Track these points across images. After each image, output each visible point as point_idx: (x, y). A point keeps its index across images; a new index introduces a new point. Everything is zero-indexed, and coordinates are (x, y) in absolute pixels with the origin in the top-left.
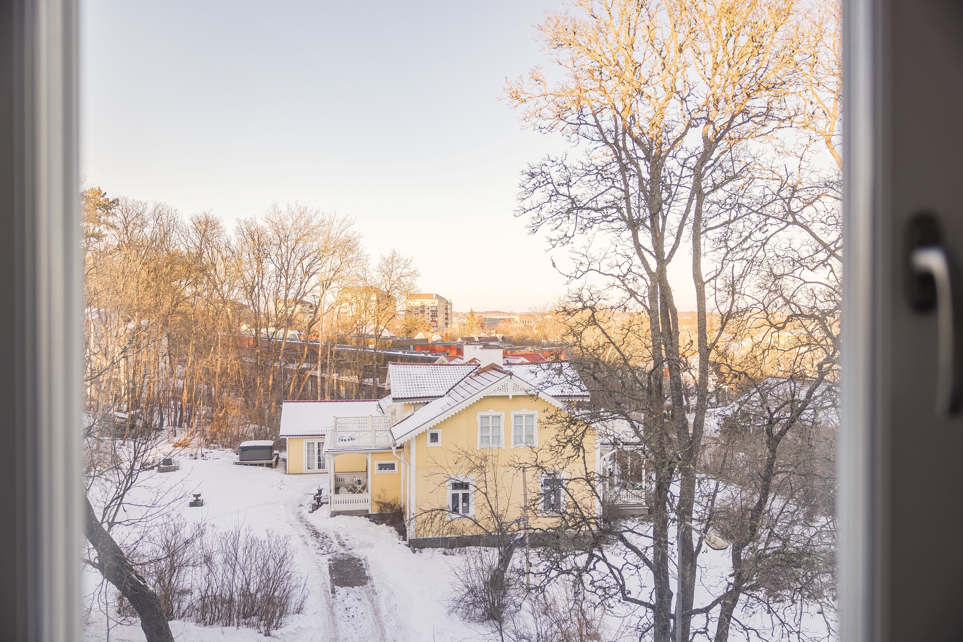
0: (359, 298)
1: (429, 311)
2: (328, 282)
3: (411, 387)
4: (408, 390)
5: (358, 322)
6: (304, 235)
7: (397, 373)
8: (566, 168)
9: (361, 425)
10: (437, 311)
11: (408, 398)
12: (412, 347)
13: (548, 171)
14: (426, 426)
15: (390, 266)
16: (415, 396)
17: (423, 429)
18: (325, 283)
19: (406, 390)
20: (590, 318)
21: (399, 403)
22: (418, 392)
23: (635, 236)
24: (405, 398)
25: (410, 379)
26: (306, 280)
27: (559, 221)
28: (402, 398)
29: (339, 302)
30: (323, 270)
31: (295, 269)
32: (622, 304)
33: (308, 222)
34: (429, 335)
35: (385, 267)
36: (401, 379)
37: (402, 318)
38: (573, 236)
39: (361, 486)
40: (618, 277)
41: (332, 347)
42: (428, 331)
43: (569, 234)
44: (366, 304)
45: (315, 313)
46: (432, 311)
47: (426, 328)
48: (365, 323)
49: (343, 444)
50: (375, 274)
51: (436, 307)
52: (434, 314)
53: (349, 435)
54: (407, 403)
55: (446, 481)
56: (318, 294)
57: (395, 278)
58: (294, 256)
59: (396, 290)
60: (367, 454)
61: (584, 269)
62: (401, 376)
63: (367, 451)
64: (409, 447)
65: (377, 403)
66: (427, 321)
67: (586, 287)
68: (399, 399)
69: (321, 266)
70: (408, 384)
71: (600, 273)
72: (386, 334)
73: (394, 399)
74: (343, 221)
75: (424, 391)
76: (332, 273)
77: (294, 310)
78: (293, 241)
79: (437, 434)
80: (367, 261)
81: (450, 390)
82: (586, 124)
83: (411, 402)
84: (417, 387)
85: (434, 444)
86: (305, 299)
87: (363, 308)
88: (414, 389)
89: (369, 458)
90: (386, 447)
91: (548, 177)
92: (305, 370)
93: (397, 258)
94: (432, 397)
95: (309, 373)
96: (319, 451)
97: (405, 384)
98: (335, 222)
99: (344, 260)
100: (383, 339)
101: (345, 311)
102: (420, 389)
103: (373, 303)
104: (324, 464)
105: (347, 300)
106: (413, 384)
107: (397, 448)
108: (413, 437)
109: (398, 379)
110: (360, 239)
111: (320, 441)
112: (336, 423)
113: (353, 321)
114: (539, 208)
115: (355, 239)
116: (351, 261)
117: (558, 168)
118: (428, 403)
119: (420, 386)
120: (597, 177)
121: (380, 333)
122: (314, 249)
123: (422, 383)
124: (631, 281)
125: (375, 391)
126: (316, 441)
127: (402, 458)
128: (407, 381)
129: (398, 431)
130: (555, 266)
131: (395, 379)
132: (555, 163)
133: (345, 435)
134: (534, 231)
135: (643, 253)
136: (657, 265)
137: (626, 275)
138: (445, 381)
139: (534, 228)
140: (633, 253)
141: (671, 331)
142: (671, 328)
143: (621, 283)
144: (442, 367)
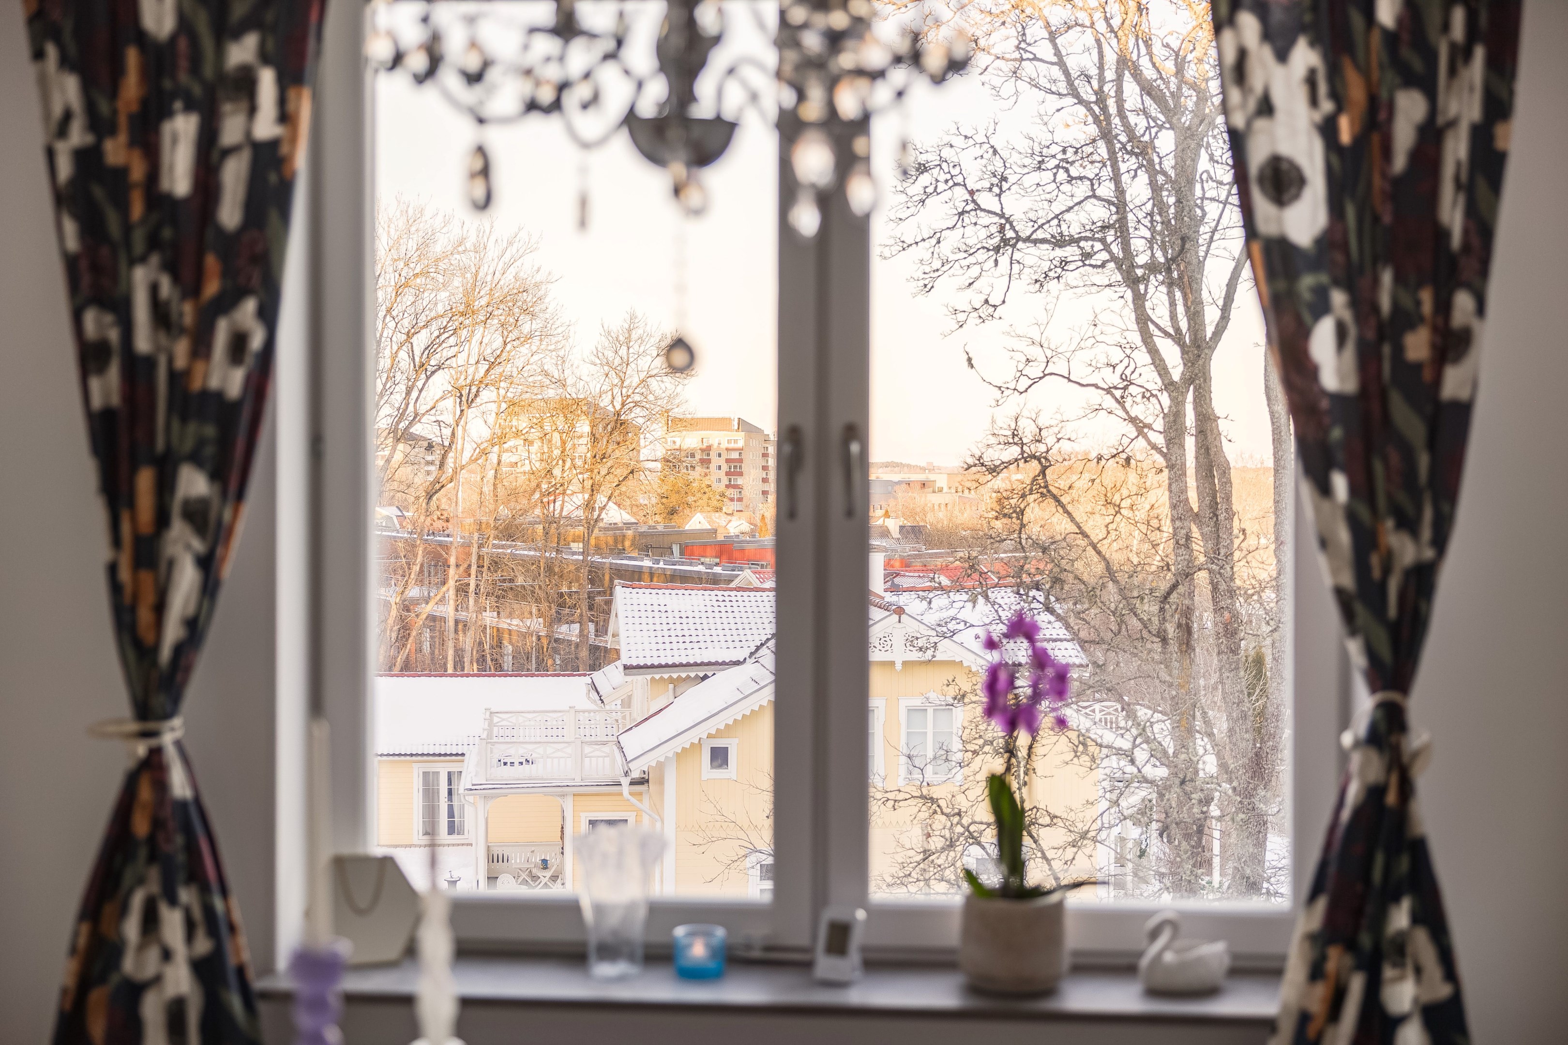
0: (547, 428)
1: (722, 462)
2: (474, 389)
3: (667, 640)
4: (661, 646)
5: (544, 486)
6: (416, 276)
7: (636, 608)
8: (995, 152)
9: (550, 732)
10: (740, 461)
11: (660, 666)
12: (676, 549)
13: (955, 160)
14: (702, 732)
15: (623, 351)
16: (677, 660)
17: (692, 737)
18: (465, 392)
19: (655, 647)
20: (1034, 479)
21: (640, 678)
22: (683, 653)
23: (1139, 300)
24: (652, 666)
25: (664, 621)
26: (420, 384)
27: (975, 271)
28: (646, 667)
29: (499, 439)
30: (461, 359)
31: (394, 356)
32: (1121, 449)
33: (424, 245)
34: (720, 520)
35: (610, 354)
36: (644, 620)
37: (654, 478)
38: (1004, 302)
39: (548, 874)
40: (1108, 391)
41: (480, 546)
42: (718, 509)
43: (994, 300)
44: (564, 443)
45: (442, 465)
46: (728, 461)
47: (714, 503)
48: (559, 490)
49: (507, 773)
50: (585, 370)
51: (740, 450)
52: (735, 468)
53: (521, 751)
54: (657, 677)
55: (745, 856)
56: (449, 419)
57: (635, 381)
58: (392, 325)
59: (638, 410)
60: (563, 796)
61: (1034, 371)
62: (643, 614)
63: (561, 789)
64: (661, 782)
65: (587, 680)
66: (715, 485)
67: (1025, 413)
68: (638, 667)
69: (454, 350)
70: (659, 634)
71: (1070, 380)
72: (614, 515)
73: (626, 667)
74: (510, 243)
75: (697, 651)
76: (483, 367)
77: (391, 456)
78: (390, 289)
79: (725, 750)
80: (567, 339)
81: (758, 648)
82: (1035, 58)
83: (666, 676)
84: (681, 639)
85: (719, 773)
86: (417, 429)
87: (557, 452)
88: (675, 646)
89: (568, 805)
90: (609, 780)
91: (955, 171)
92: (416, 602)
93: (640, 331)
94: (716, 663)
95: (428, 609)
96: (450, 792)
97: (653, 634)
98: (491, 244)
99: (512, 336)
100: (606, 529)
101: (514, 459)
102: (688, 645)
103: (582, 441)
104: (462, 823)
105: (518, 433)
106: (673, 633)
107: (632, 783)
108: (670, 755)
109: (637, 621)
110: (550, 286)
111: (454, 767)
112: (491, 724)
113: (533, 484)
114: (934, 241)
115: (537, 285)
116: (529, 337)
117: (978, 151)
118: (705, 677)
119: (688, 639)
120: (1055, 175)
121: (596, 514)
122: (440, 309)
123: (694, 633)
124: (1139, 399)
125: (584, 653)
126: (442, 769)
127: (645, 804)
128: (658, 627)
129: (634, 743)
130: (972, 366)
131: (630, 620)
132: (971, 142)
133: (512, 751)
134: (928, 288)
135: (1154, 338)
136: (1185, 365)
137: (1125, 388)
138: (747, 627)
139: (926, 282)
140: (1136, 338)
141: (1217, 509)
142: (1217, 504)
143: (1117, 406)
144: (741, 593)
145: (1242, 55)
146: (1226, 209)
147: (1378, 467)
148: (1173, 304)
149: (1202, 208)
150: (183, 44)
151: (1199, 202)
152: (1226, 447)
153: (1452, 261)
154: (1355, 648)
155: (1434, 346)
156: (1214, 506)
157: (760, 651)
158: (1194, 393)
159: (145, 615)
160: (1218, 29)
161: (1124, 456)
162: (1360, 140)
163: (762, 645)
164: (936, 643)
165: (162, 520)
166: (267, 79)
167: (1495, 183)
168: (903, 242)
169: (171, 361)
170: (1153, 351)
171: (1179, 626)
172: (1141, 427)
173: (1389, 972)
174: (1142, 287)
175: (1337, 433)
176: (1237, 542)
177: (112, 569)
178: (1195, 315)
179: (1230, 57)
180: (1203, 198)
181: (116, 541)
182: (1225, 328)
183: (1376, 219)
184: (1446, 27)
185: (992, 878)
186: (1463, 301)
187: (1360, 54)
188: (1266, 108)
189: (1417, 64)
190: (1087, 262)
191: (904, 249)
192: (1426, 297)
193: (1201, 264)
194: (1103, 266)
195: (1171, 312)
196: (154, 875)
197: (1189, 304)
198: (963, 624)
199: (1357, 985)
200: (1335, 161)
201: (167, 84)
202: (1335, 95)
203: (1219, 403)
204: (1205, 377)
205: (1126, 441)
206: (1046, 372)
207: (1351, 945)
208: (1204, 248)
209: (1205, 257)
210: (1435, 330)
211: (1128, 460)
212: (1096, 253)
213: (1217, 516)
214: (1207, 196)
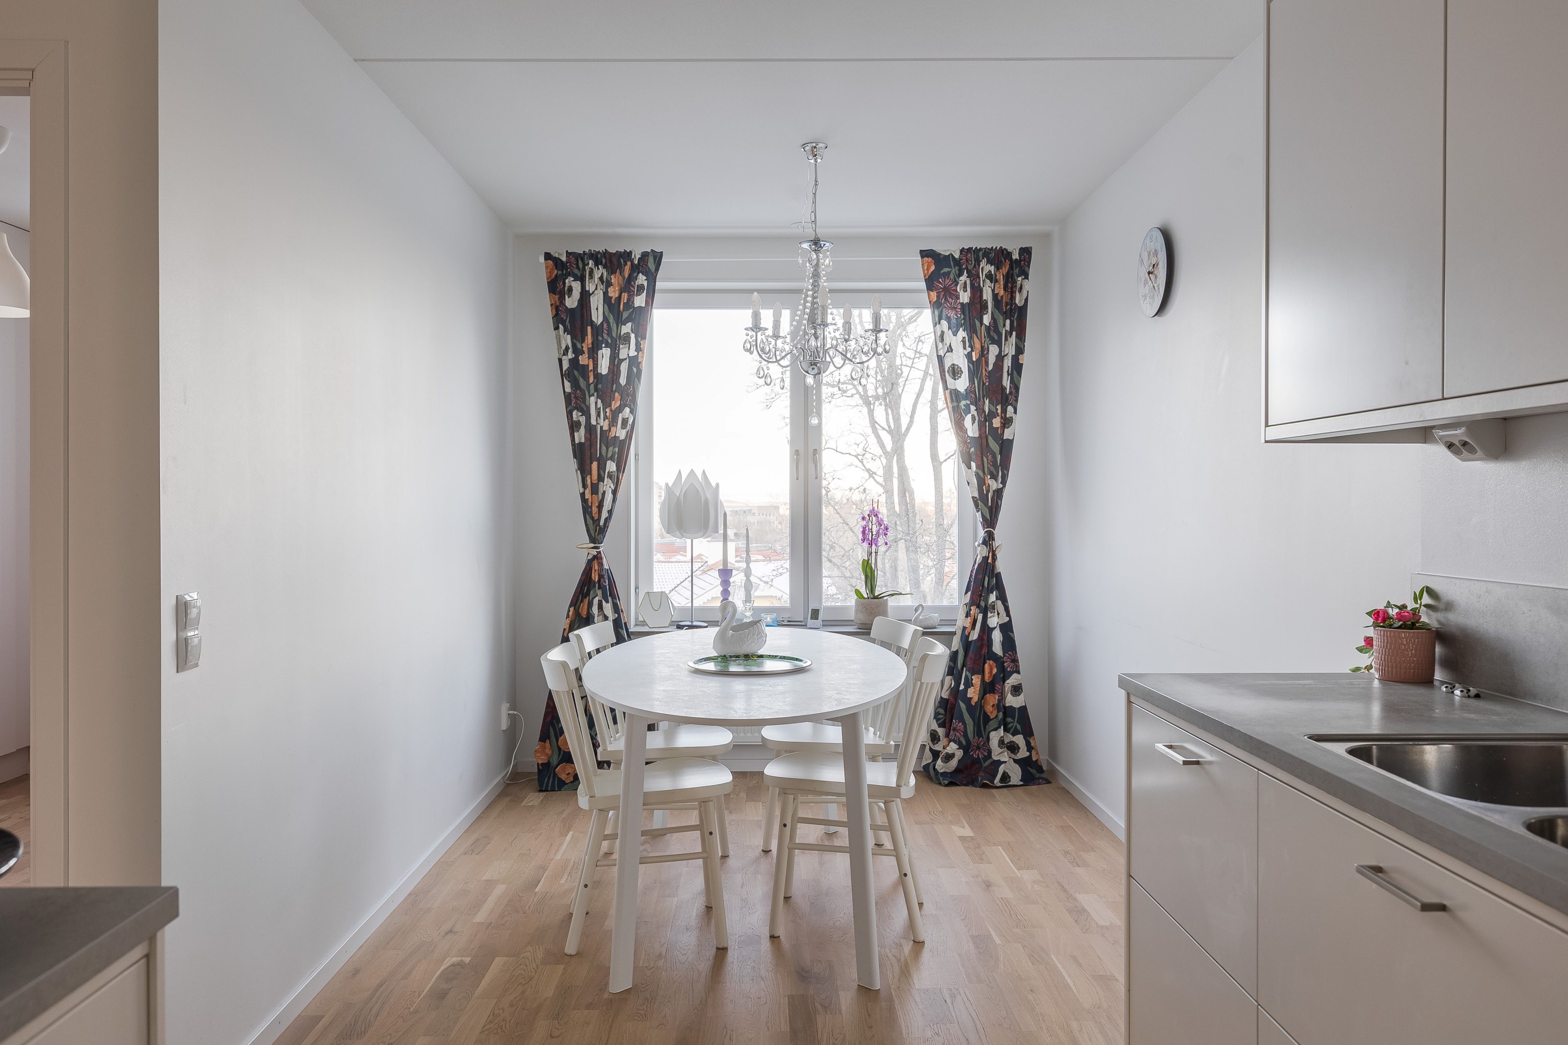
23: (871, 413)
40: (856, 456)
71: (837, 451)
124: (871, 460)
134: (768, 407)
135: (878, 431)
136: (893, 443)
137: (864, 455)
138: (664, 581)
139: (768, 404)
140: (869, 431)
141: (908, 512)
142: (908, 509)
143: (860, 463)
144: (660, 564)
145: (943, 333)
146: (911, 370)
147: (985, 459)
148: (887, 414)
149: (901, 369)
150: (605, 325)
151: (900, 367)
152: (912, 484)
153: (1007, 396)
154: (979, 515)
155: (1001, 423)
156: (907, 511)
157: (671, 593)
158: (897, 457)
159: (595, 510)
160: (935, 325)
161: (863, 488)
162: (978, 360)
163: (678, 585)
164: (772, 579)
165: (601, 479)
166: (633, 336)
167: (1020, 374)
168: (757, 384)
169: (601, 427)
170: (878, 437)
171: (891, 567)
172: (872, 474)
173: (989, 615)
174: (872, 406)
175: (972, 450)
176: (918, 526)
177: (583, 495)
178: (897, 419)
179: (939, 333)
180: (901, 365)
181: (584, 486)
182: (911, 426)
183: (984, 384)
184: (1004, 325)
185: (865, 593)
186: (1010, 409)
187: (979, 333)
188: (950, 349)
189: (996, 337)
190: (844, 395)
191: (758, 388)
192: (999, 407)
193: (900, 396)
194: (852, 396)
195: (886, 418)
196: (599, 592)
197: (894, 414)
198: (786, 569)
199: (980, 617)
200: (971, 366)
201: (600, 338)
202: (971, 346)
203: (909, 462)
204: (902, 448)
205: (864, 481)
206: (826, 447)
207: (978, 606)
208: (902, 388)
209: (902, 392)
210: (1002, 418)
211: (865, 489)
212: (848, 390)
213: (908, 515)
214: (903, 364)
